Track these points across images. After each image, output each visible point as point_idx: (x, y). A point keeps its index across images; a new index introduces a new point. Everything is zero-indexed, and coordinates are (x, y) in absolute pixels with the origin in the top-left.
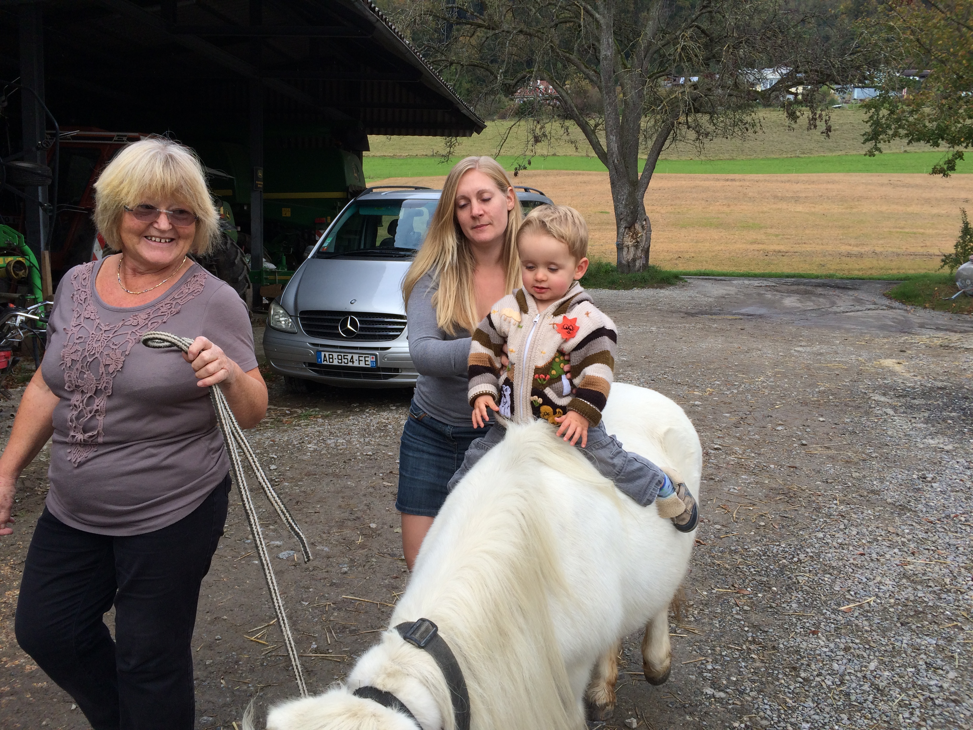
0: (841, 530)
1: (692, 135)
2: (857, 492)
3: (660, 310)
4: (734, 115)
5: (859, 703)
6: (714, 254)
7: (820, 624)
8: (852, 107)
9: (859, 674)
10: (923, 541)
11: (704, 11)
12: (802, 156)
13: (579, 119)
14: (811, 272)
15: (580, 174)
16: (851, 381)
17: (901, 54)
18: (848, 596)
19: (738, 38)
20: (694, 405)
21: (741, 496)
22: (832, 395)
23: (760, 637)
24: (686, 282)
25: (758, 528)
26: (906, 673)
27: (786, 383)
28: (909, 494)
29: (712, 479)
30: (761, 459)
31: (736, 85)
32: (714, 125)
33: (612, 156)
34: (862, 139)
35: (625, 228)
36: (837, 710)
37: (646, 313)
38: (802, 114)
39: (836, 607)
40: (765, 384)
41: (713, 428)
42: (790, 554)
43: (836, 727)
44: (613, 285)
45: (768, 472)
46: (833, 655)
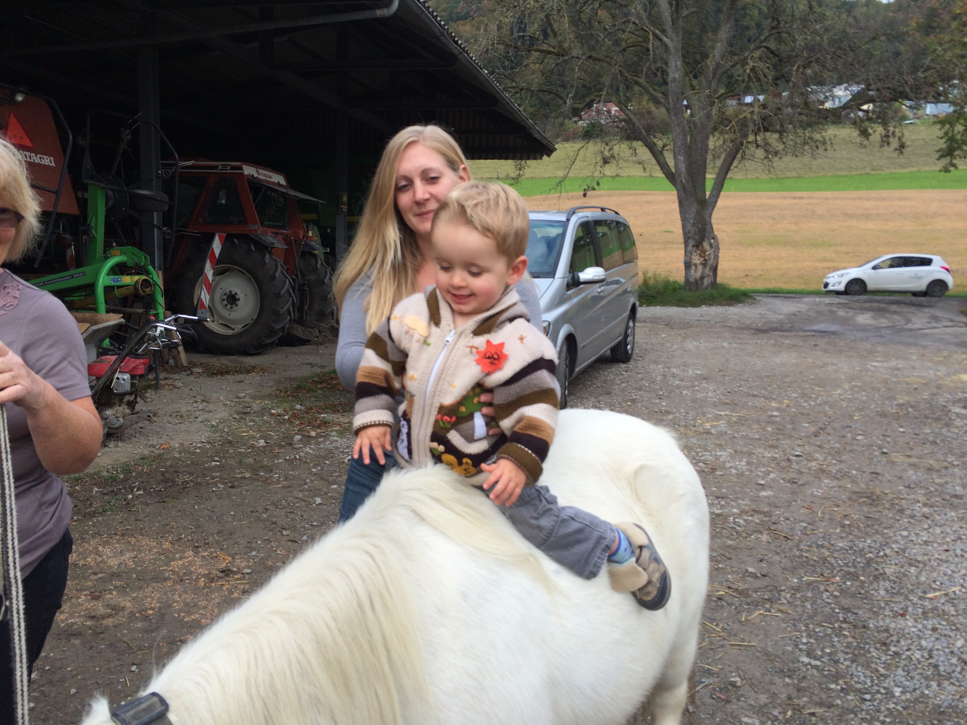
0: (926, 529)
1: (760, 153)
2: (940, 496)
3: (730, 327)
4: (804, 133)
5: (948, 673)
6: (782, 272)
7: (907, 608)
8: (923, 123)
9: (947, 650)
11: (772, 32)
12: (873, 173)
13: (647, 140)
15: (643, 194)
16: (930, 394)
18: (934, 586)
19: (809, 57)
20: (772, 416)
21: (824, 498)
22: (911, 407)
23: (851, 618)
24: (755, 299)
25: (843, 526)
27: (865, 396)
29: (795, 483)
30: (842, 466)
31: (806, 104)
32: (784, 143)
33: (680, 176)
34: (937, 156)
35: (693, 246)
36: (927, 678)
37: (716, 330)
38: (875, 132)
39: (922, 595)
40: (842, 397)
41: (792, 436)
42: (876, 549)
43: (927, 692)
44: (681, 303)
45: (850, 477)
46: (921, 634)
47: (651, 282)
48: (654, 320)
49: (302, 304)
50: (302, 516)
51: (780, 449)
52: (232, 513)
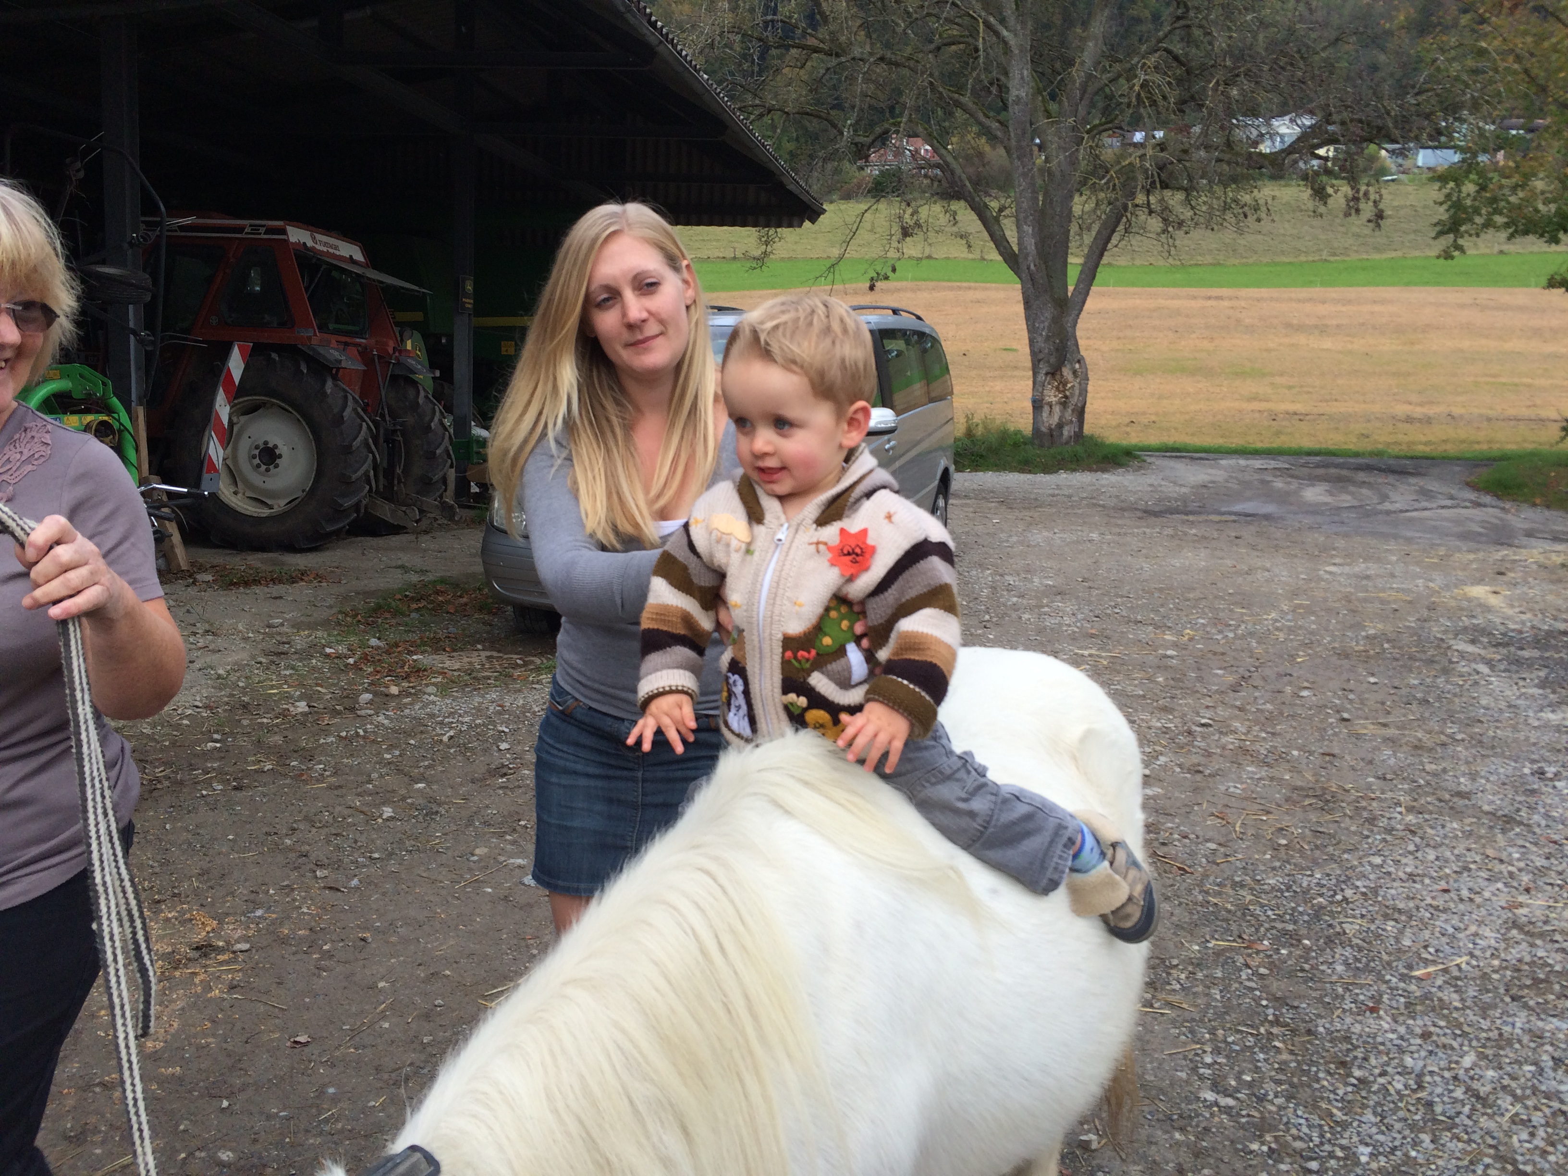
0: (1410, 853)
1: (1155, 224)
2: (1433, 794)
3: (1103, 506)
4: (1225, 193)
5: (1449, 1118)
6: (1187, 417)
7: (1381, 996)
8: (1414, 180)
9: (1447, 1074)
10: (1542, 871)
11: (1176, 25)
12: (1332, 259)
13: (973, 200)
14: (1346, 447)
15: (970, 288)
16: (1419, 620)
17: (1499, 94)
18: (1425, 955)
19: (1234, 69)
20: (1165, 656)
21: (1246, 799)
22: (1388, 641)
23: (1287, 1016)
24: (1144, 461)
25: (1276, 848)
26: (1520, 1073)
27: (1314, 622)
28: (1518, 798)
29: (1199, 772)
30: (1278, 742)
31: (1229, 144)
32: (1193, 208)
33: (1026, 258)
34: (1433, 233)
35: (1047, 374)
36: (1413, 1127)
37: (1080, 511)
38: (1336, 192)
39: (1405, 971)
40: (1278, 624)
41: (1197, 692)
42: (1329, 890)
43: (1413, 1154)
44: (1026, 466)
45: (1288, 761)
46: (1404, 1044)
47: (979, 431)
48: (982, 495)
49: (391, 466)
50: (356, 842)
51: (1176, 714)
52: (231, 837)
